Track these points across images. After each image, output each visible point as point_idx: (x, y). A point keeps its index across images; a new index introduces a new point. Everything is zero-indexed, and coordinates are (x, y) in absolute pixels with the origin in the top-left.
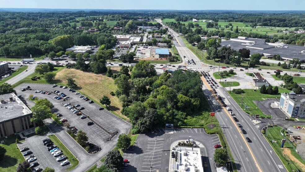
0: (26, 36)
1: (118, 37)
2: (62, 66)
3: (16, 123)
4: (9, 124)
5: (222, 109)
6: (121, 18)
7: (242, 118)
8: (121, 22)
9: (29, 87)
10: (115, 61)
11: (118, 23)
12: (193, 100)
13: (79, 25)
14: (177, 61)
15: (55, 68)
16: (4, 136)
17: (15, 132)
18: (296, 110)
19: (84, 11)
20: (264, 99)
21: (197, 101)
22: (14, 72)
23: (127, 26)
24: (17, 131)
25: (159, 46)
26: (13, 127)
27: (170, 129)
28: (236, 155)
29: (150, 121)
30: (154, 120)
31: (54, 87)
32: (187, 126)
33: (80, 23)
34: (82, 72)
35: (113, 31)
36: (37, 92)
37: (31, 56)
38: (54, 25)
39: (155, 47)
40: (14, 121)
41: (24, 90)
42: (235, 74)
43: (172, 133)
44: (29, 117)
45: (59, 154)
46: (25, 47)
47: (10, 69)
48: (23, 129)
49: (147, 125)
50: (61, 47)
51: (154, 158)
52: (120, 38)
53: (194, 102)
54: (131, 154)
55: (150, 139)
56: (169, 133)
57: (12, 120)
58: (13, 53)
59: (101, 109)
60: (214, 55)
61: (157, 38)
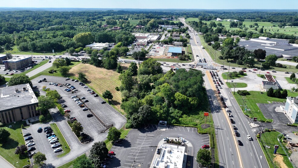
0: (54, 33)
1: (137, 35)
2: (78, 61)
3: (24, 110)
4: (18, 112)
5: (222, 109)
6: (144, 17)
7: (239, 121)
9: (45, 79)
10: (128, 58)
11: (141, 22)
12: (190, 99)
13: (104, 23)
14: (188, 60)
15: (72, 62)
16: (13, 121)
17: (23, 118)
19: (113, 10)
20: (270, 102)
21: (195, 100)
22: (36, 65)
23: (148, 24)
24: (24, 118)
25: (174, 45)
26: (21, 113)
27: (163, 126)
28: (222, 157)
29: (143, 116)
30: (147, 116)
31: (67, 80)
32: (181, 124)
33: (105, 22)
34: (95, 67)
35: (135, 29)
36: (51, 84)
37: (53, 51)
38: (82, 24)
39: (171, 46)
40: (22, 108)
41: (41, 82)
42: (246, 75)
43: (164, 130)
44: (36, 105)
45: (55, 141)
46: (49, 43)
47: (33, 62)
48: (30, 116)
49: (139, 121)
50: (81, 44)
51: (140, 153)
52: (138, 36)
53: (192, 101)
54: (119, 147)
55: (141, 134)
56: (161, 130)
57: (20, 108)
58: (39, 48)
59: (104, 103)
60: (227, 55)
61: (175, 36)
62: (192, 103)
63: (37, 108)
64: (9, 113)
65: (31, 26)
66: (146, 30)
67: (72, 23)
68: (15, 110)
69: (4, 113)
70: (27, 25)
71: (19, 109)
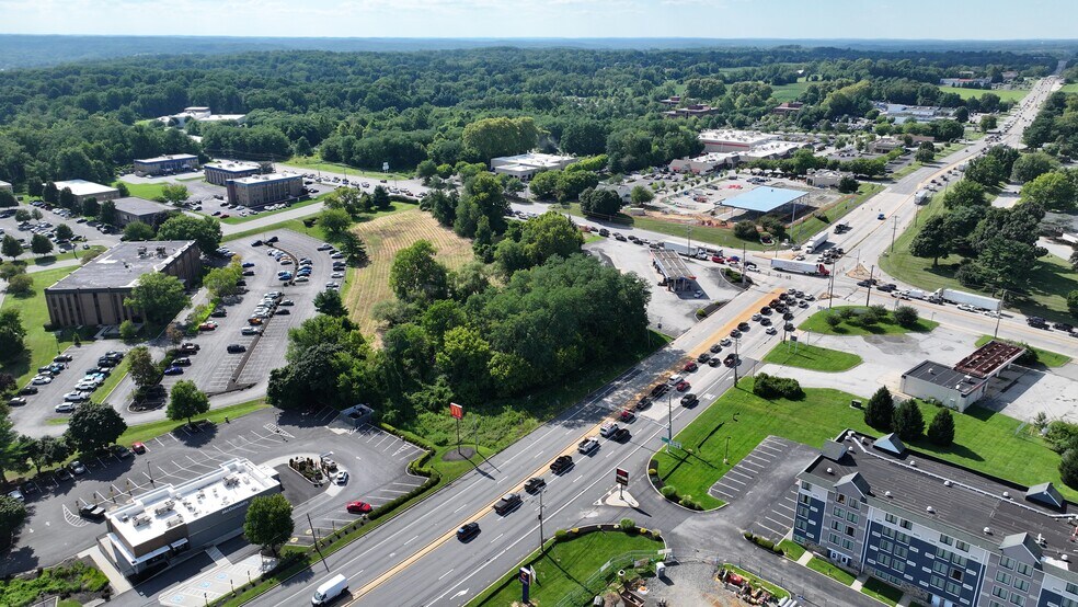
2: (416, 202)
3: (104, 300)
4: (88, 300)
8: (826, 85)
9: (275, 239)
10: (569, 208)
13: (681, 90)
14: (767, 240)
15: (393, 204)
16: (77, 324)
17: (100, 322)
18: (812, 515)
22: (309, 199)
23: (828, 100)
24: (104, 320)
26: (97, 306)
27: (351, 420)
28: (354, 549)
30: (311, 377)
31: (319, 250)
33: (685, 86)
35: (771, 117)
36: (270, 254)
37: (386, 166)
39: (800, 183)
40: (99, 295)
41: (258, 244)
42: (926, 330)
43: (341, 431)
45: (86, 387)
47: (305, 192)
52: (713, 139)
53: (496, 366)
54: (178, 440)
55: (271, 425)
56: (335, 430)
57: (95, 292)
60: (924, 236)
61: (878, 151)
62: (494, 371)
63: (127, 301)
64: (68, 299)
65: (454, 93)
66: (800, 123)
67: (579, 87)
68: (83, 295)
69: (56, 297)
70: (447, 88)
71: (91, 295)
